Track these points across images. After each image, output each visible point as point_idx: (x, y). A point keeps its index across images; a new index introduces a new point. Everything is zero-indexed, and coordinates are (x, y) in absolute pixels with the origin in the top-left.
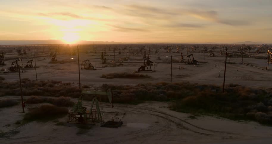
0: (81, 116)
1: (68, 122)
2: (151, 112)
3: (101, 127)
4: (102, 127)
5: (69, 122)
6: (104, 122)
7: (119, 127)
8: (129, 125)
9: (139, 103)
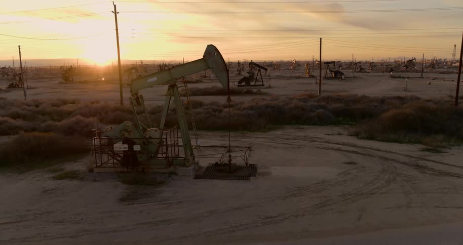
0: (131, 148)
1: (91, 171)
2: (316, 143)
3: (194, 178)
4: (198, 178)
5: (96, 170)
6: (200, 168)
7: (252, 178)
8: (276, 171)
9: (270, 129)
